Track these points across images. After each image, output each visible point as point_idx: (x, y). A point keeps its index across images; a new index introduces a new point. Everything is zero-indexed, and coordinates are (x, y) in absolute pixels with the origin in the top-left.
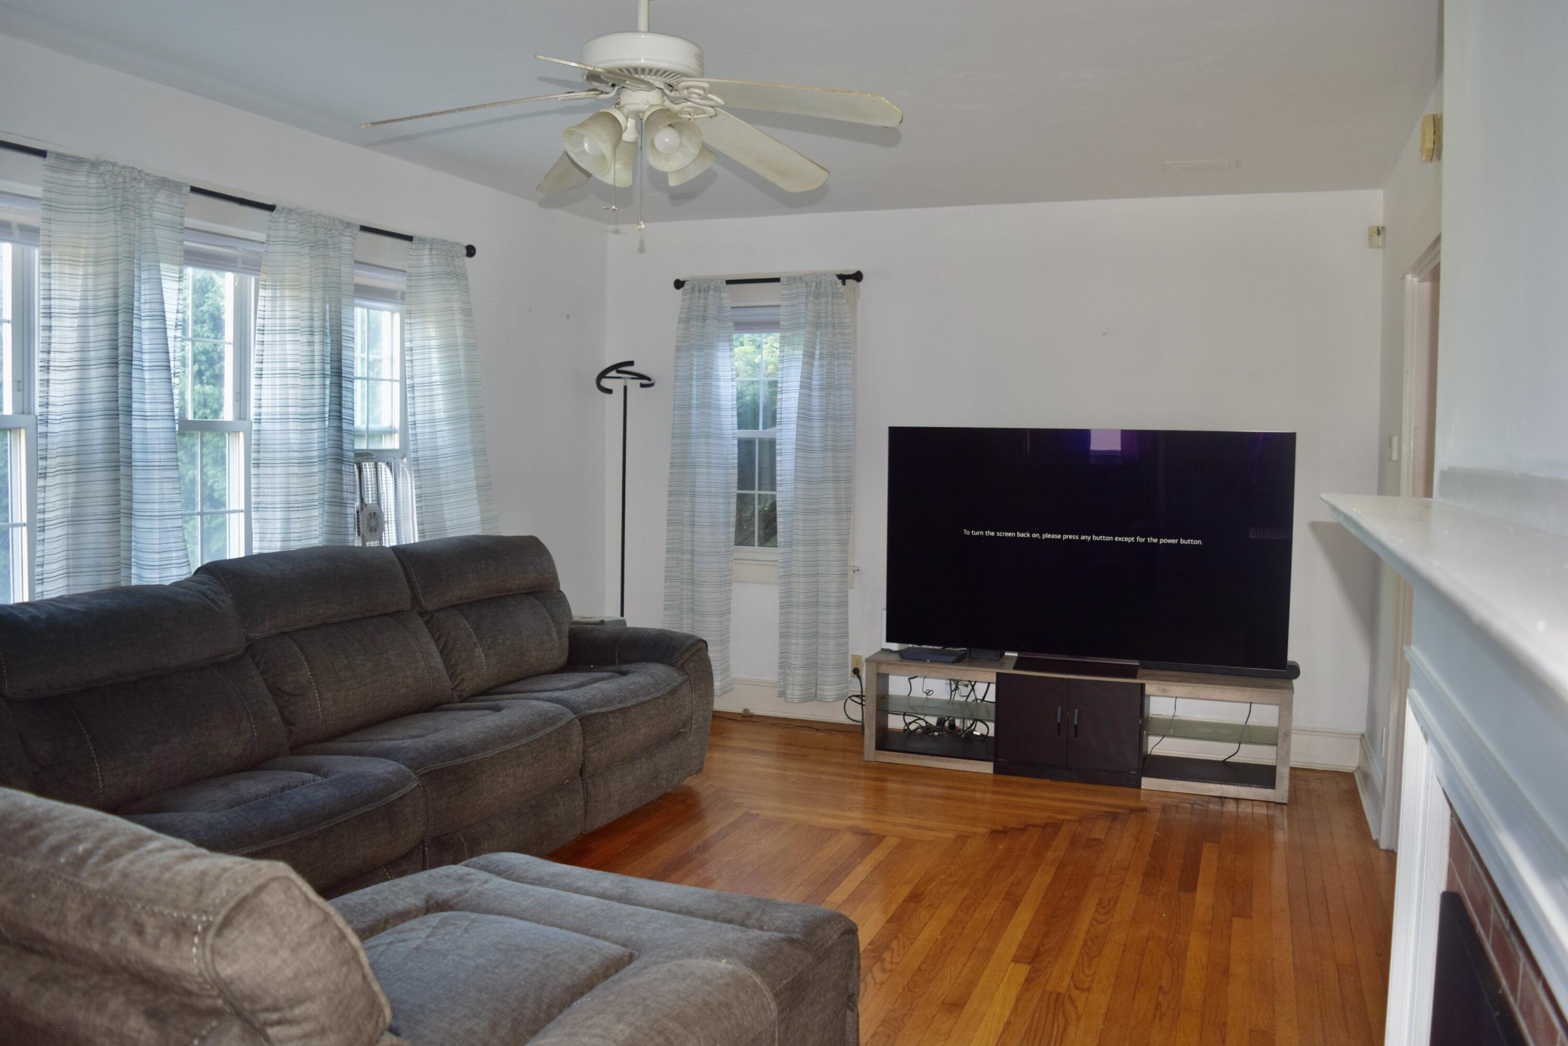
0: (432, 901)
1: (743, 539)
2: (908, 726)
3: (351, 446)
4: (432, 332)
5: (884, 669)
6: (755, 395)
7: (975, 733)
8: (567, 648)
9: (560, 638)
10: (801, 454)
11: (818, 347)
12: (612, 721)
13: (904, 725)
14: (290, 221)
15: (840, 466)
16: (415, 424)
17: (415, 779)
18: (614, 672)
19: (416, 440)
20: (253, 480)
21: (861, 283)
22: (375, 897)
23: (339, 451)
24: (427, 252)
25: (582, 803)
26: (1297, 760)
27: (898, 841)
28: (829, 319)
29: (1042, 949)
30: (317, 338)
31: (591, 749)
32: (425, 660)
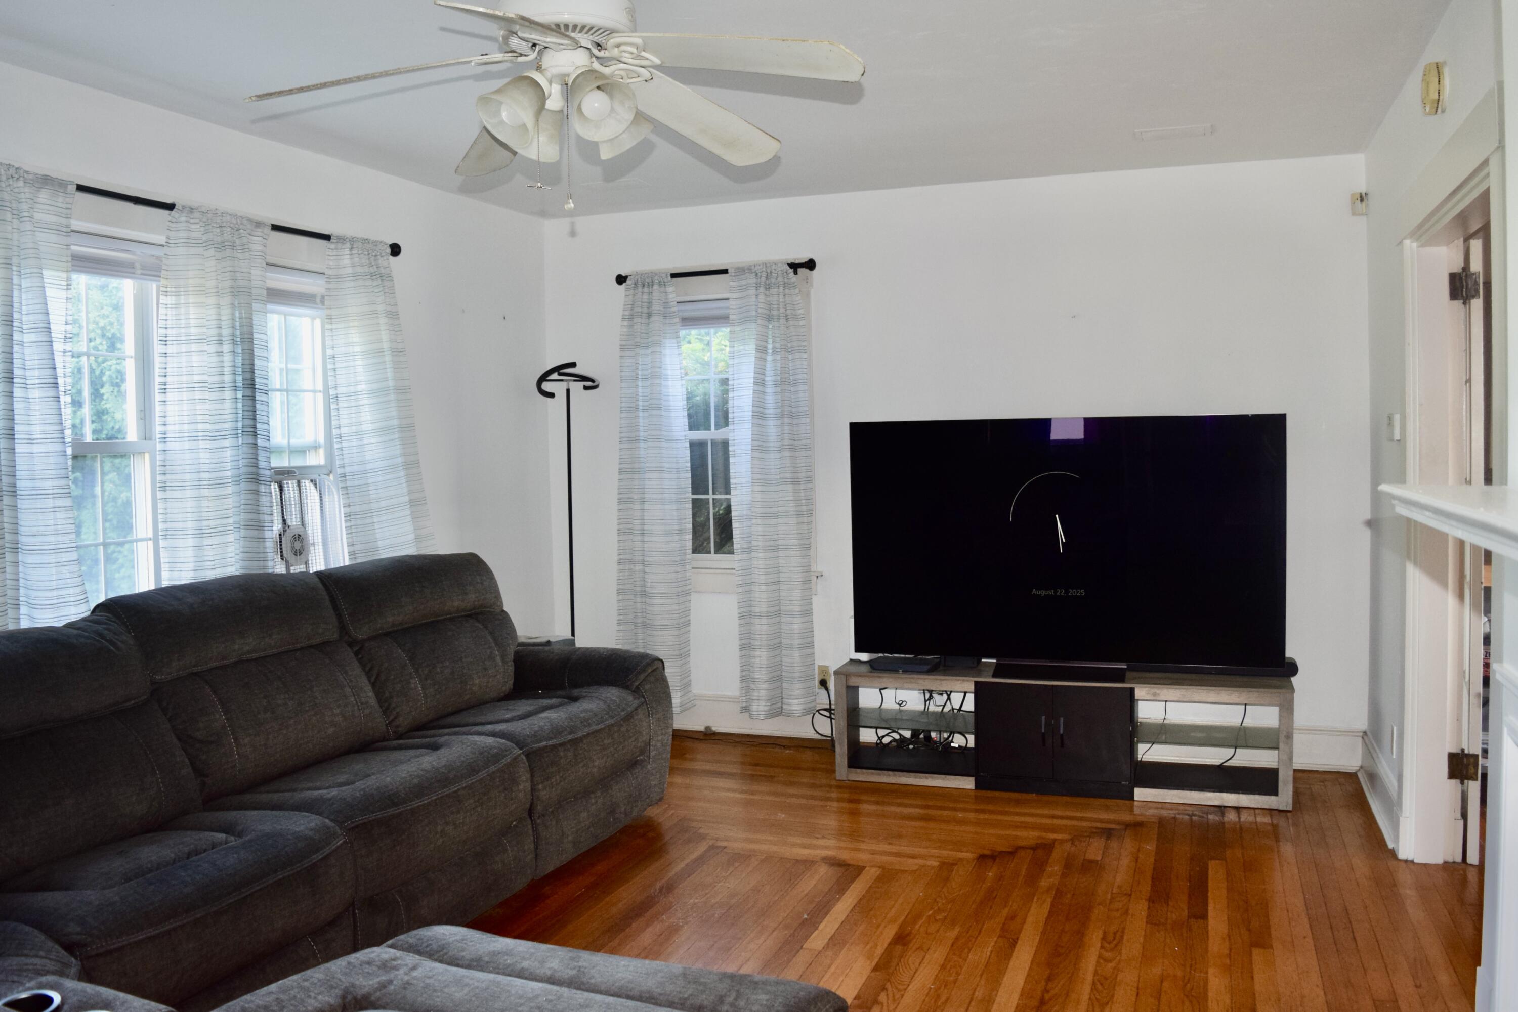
0: (350, 997)
1: (699, 548)
2: (881, 740)
3: (266, 464)
4: (355, 337)
5: (853, 681)
6: (705, 394)
7: (952, 745)
8: (512, 674)
9: (504, 661)
10: (757, 455)
11: (770, 341)
12: (562, 754)
13: (877, 738)
14: (192, 221)
15: (799, 465)
16: (341, 437)
17: (342, 834)
18: (564, 697)
19: (342, 455)
20: (160, 505)
21: (814, 272)
22: (282, 996)
23: (253, 470)
24: (347, 252)
25: (532, 846)
26: (1300, 762)
27: (878, 873)
28: (782, 310)
29: (1047, 997)
30: (227, 348)
31: (540, 786)
32: (354, 696)
